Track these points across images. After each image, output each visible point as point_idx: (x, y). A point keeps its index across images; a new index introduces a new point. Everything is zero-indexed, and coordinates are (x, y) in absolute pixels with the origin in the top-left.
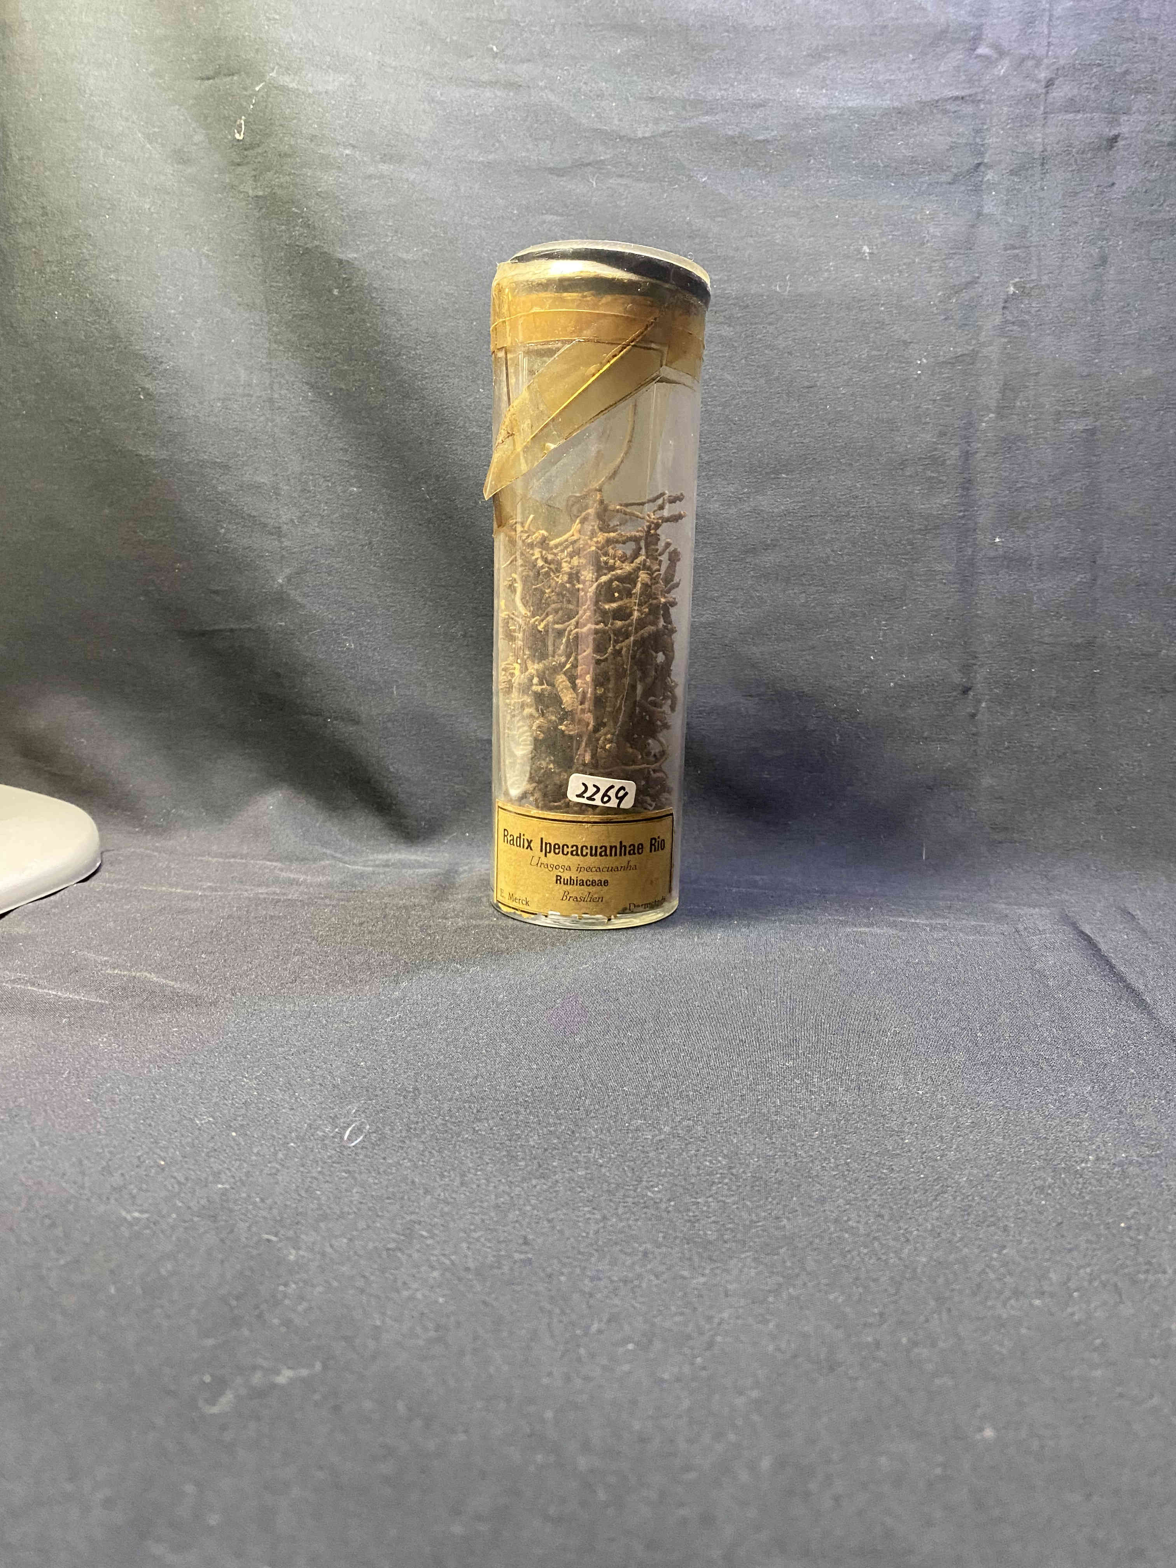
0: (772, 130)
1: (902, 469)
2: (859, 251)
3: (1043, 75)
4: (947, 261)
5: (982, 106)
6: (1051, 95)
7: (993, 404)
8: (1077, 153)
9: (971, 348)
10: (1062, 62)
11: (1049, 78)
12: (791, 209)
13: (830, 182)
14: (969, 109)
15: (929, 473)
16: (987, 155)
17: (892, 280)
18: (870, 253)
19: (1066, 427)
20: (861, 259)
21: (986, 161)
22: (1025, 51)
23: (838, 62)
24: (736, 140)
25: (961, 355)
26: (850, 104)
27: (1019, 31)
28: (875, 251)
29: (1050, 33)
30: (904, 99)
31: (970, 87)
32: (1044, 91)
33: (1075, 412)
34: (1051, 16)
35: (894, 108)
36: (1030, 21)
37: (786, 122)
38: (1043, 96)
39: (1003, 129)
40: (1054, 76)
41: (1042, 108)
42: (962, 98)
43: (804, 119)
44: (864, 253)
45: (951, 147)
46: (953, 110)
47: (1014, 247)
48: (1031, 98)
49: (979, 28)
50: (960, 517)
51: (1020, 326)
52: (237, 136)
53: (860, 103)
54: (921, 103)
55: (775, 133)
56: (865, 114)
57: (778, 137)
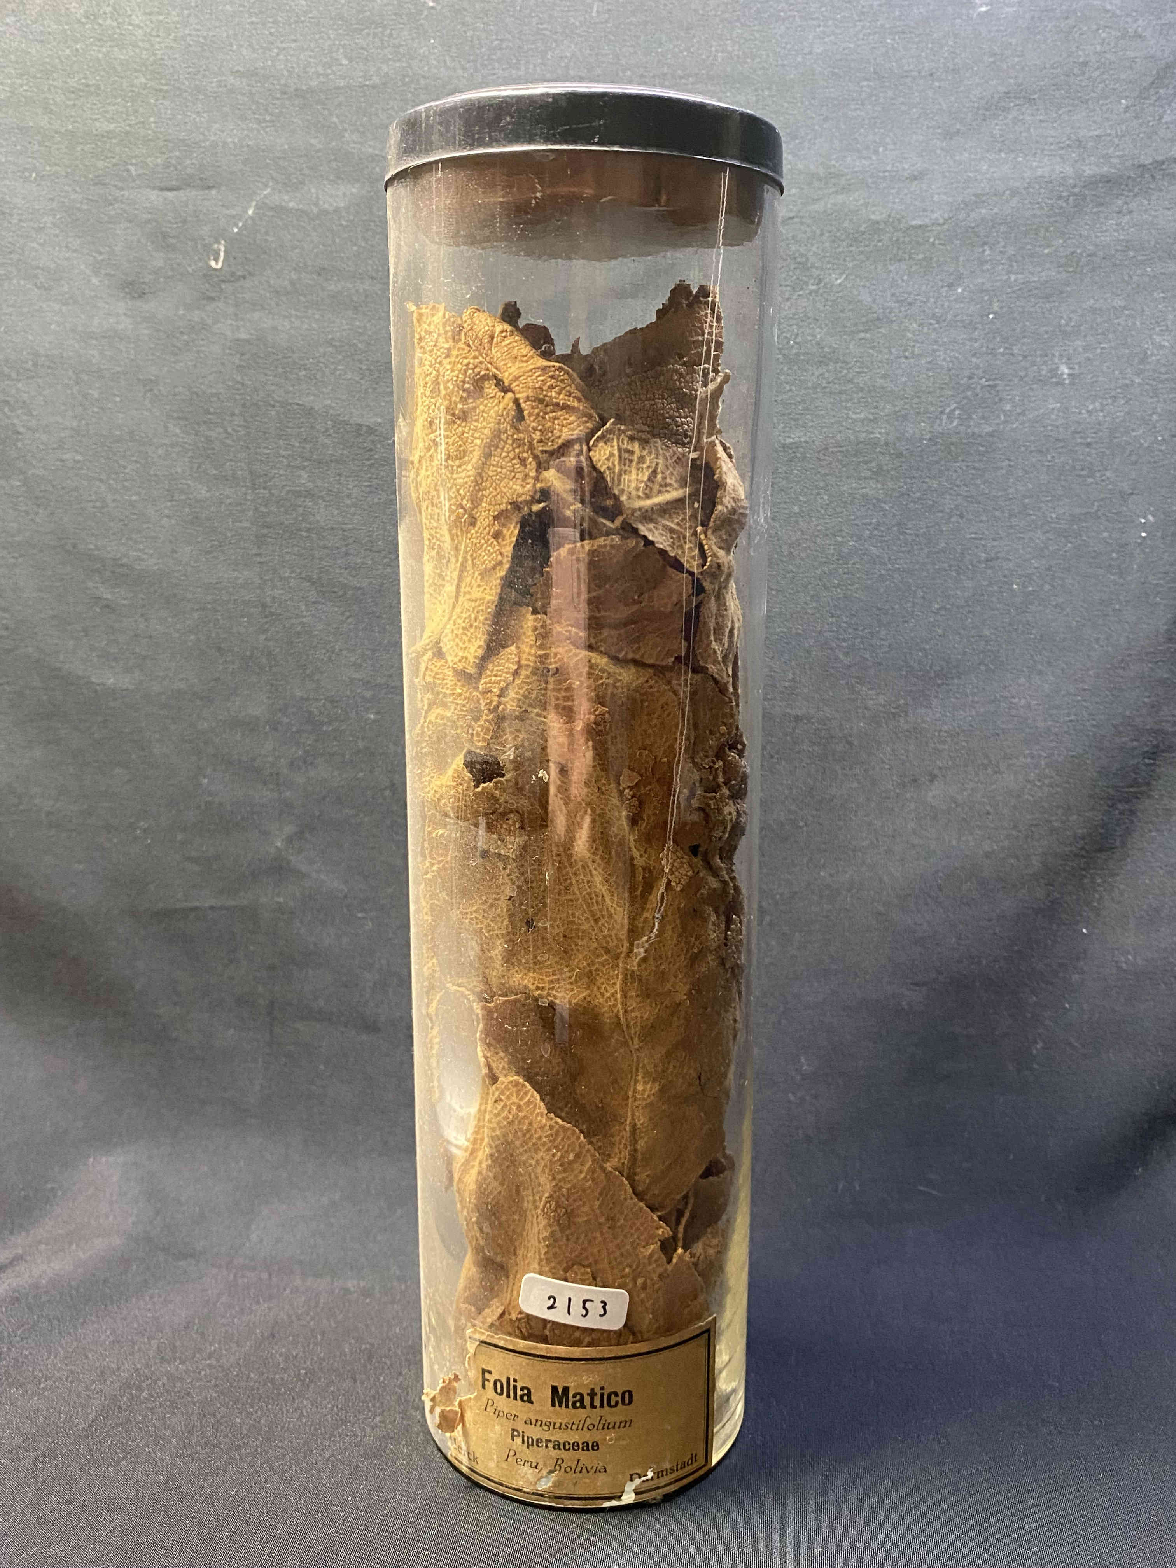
0: (932, 211)
2: (1054, 372)
12: (959, 318)
13: (1013, 279)
17: (1102, 410)
18: (1069, 375)
20: (1058, 383)
23: (1022, 114)
24: (882, 226)
26: (1039, 172)
28: (1079, 371)
30: (1115, 161)
35: (1101, 175)
43: (975, 195)
44: (1062, 374)
52: (213, 264)
53: (1053, 170)
54: (1140, 166)
55: (936, 215)
56: (1061, 185)
57: (941, 221)
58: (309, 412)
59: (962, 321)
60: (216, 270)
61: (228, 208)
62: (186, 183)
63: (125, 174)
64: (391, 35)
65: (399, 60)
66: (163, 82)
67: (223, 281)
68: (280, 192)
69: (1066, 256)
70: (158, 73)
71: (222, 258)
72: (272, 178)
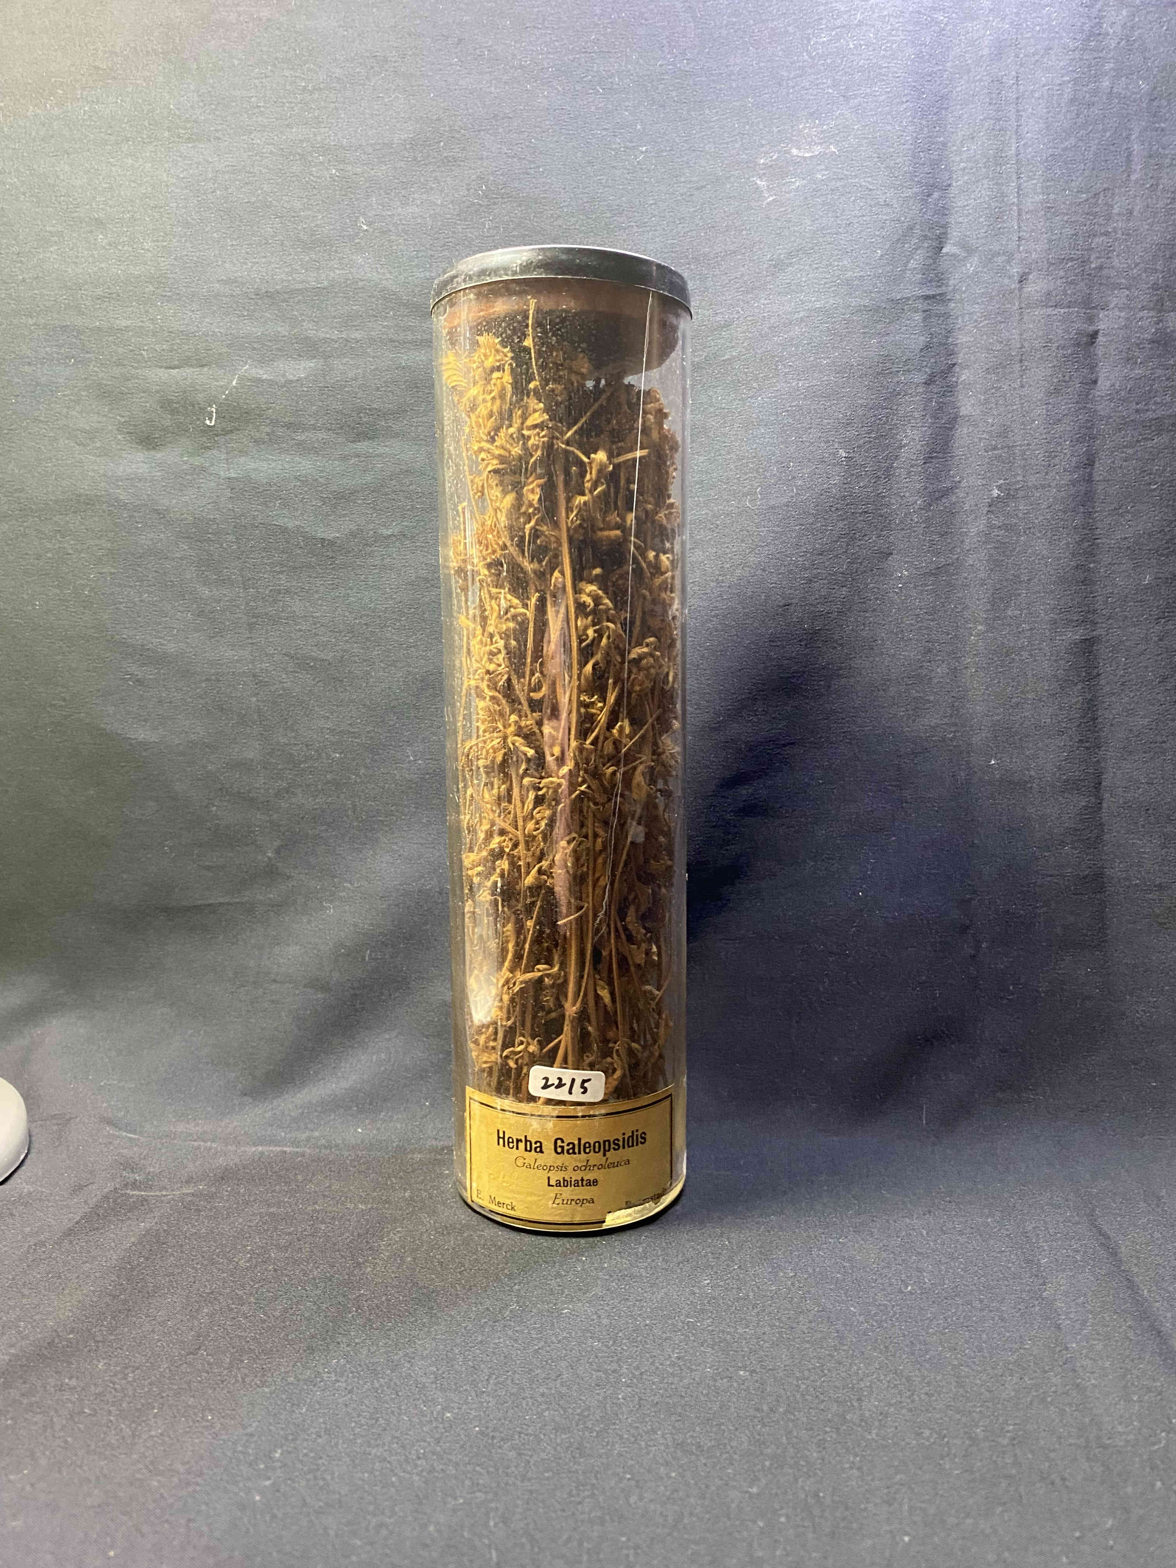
3: (1015, 270)
5: (952, 305)
6: (1025, 290)
8: (1058, 349)
10: (1034, 255)
11: (1022, 273)
16: (961, 355)
21: (960, 361)
22: (996, 247)
27: (986, 227)
29: (1019, 227)
30: (874, 295)
31: (939, 286)
32: (1018, 286)
34: (1020, 210)
36: (998, 217)
38: (1016, 291)
39: (976, 327)
40: (1027, 270)
41: (1017, 304)
42: (933, 297)
44: (840, 458)
47: (996, 448)
48: (1005, 294)
49: (944, 226)
51: (1007, 531)
52: (208, 422)
54: (892, 300)
58: (284, 530)
60: (209, 426)
61: (218, 381)
62: (185, 362)
63: (139, 357)
64: (336, 251)
65: (343, 269)
66: (167, 289)
67: (217, 435)
68: (256, 367)
70: (163, 283)
71: (214, 418)
72: (249, 358)
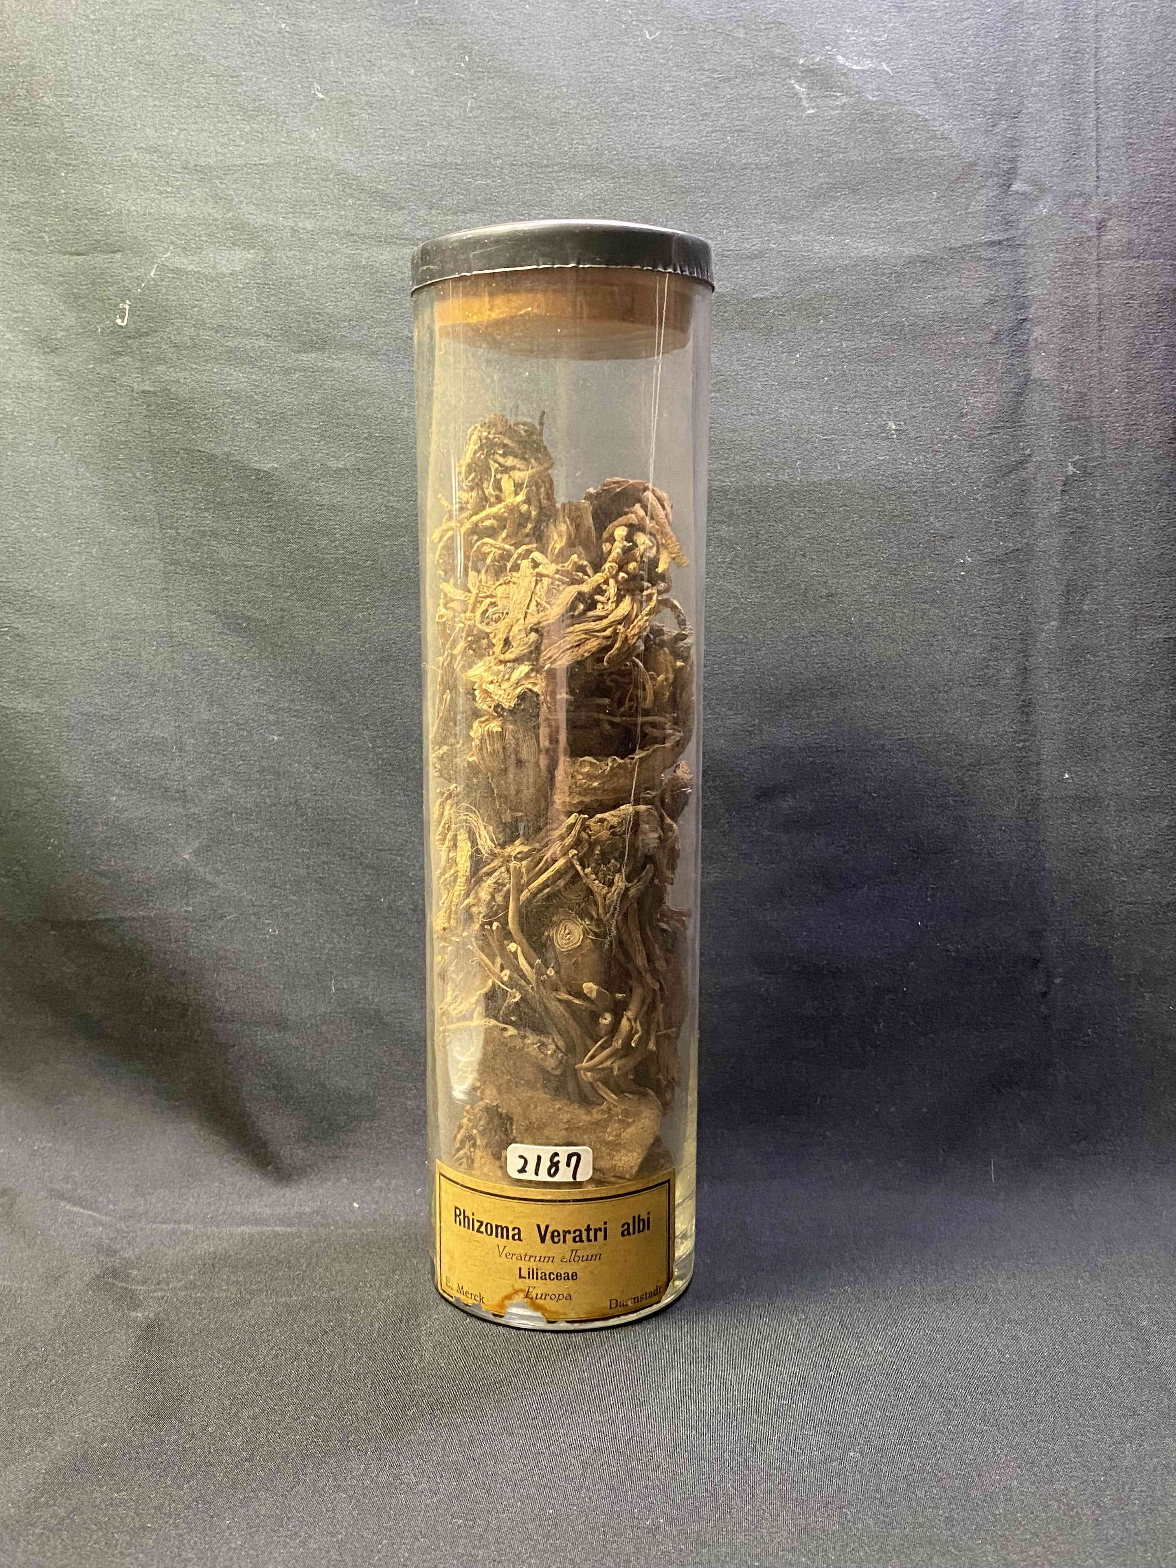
0: (772, 286)
1: (946, 692)
2: (883, 428)
3: (1093, 215)
4: (992, 437)
5: (1022, 251)
6: (1104, 238)
7: (1055, 610)
8: (1140, 306)
9: (1025, 541)
10: (1115, 200)
11: (1099, 219)
12: (798, 380)
13: (845, 345)
14: (1007, 256)
15: (980, 696)
16: (1032, 310)
17: (925, 462)
18: (896, 430)
19: (1145, 636)
20: (887, 438)
21: (1031, 316)
22: (1072, 186)
23: (848, 202)
25: (1013, 551)
26: (865, 252)
27: (1061, 164)
28: (904, 428)
29: (1098, 166)
31: (1007, 230)
32: (1096, 233)
33: (1155, 618)
34: (1098, 146)
35: (918, 256)
36: (1074, 153)
37: (787, 276)
38: (1094, 239)
39: (1049, 278)
40: (1106, 216)
41: (1095, 254)
42: (1000, 242)
43: (809, 272)
44: (889, 429)
45: (992, 302)
46: (989, 257)
47: (1070, 419)
48: (1081, 241)
49: (1013, 160)
50: (1020, 749)
51: (1083, 513)
52: (119, 321)
53: (877, 250)
54: (951, 249)
55: (776, 289)
56: (883, 263)
57: (780, 295)
58: (211, 458)
59: (801, 383)
60: (122, 327)
61: (132, 271)
62: (94, 248)
64: (284, 122)
65: (292, 143)
67: (128, 338)
68: (179, 255)
69: (891, 325)
71: (126, 317)
72: (173, 243)
